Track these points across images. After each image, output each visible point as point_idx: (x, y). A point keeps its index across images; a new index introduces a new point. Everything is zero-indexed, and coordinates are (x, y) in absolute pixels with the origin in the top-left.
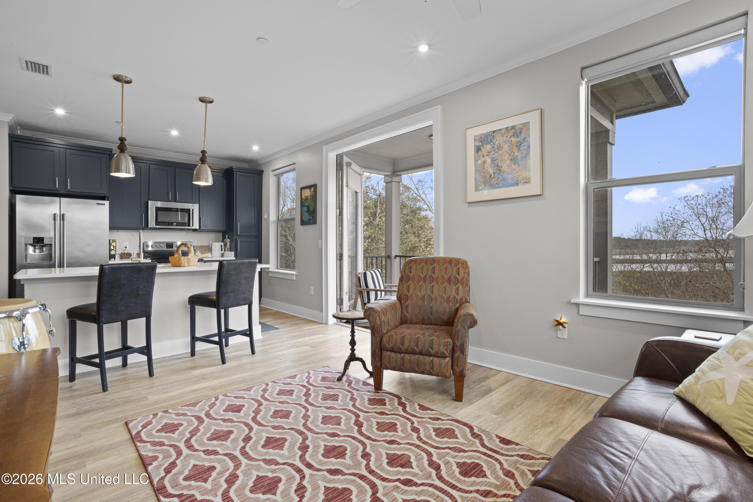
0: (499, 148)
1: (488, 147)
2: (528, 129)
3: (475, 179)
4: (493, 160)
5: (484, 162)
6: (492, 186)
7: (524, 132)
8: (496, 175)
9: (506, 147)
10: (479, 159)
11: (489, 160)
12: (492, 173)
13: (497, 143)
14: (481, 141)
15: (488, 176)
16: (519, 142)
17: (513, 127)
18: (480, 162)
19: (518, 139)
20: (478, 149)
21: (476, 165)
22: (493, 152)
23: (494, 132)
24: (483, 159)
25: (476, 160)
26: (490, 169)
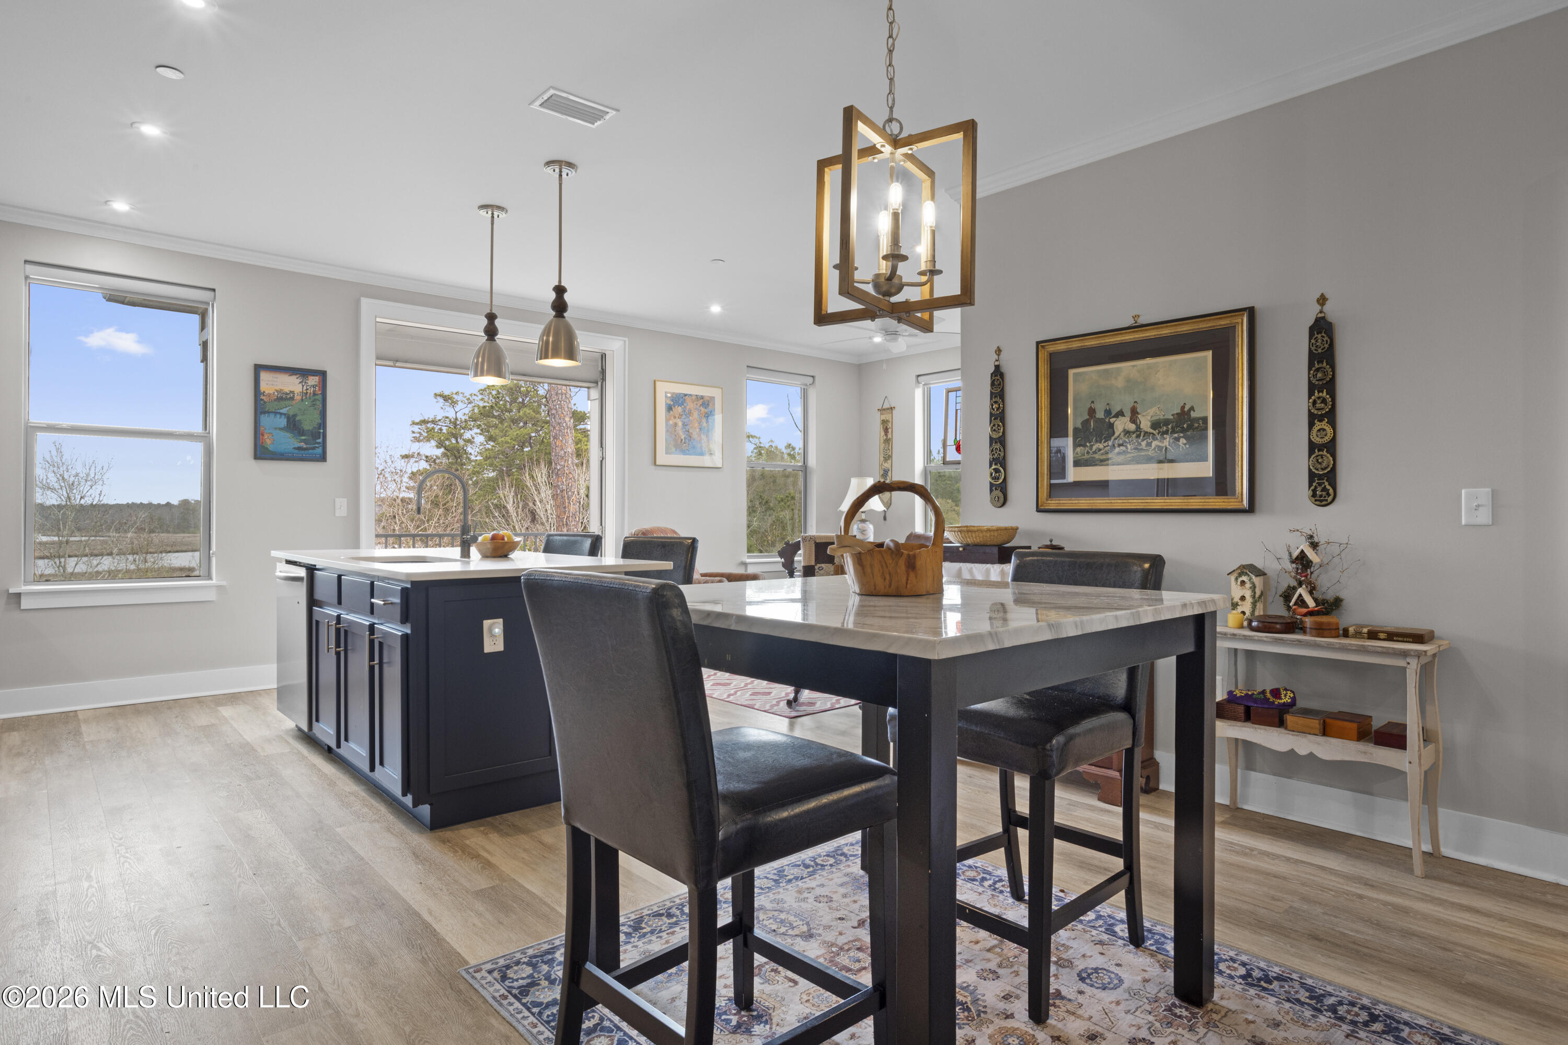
0: (690, 413)
1: (680, 409)
2: (714, 404)
3: (666, 440)
4: (684, 425)
5: (676, 425)
6: (684, 452)
7: (711, 404)
8: (687, 441)
9: (696, 415)
10: (670, 419)
11: (680, 424)
12: (683, 437)
13: (688, 407)
14: (672, 401)
15: (680, 440)
16: (706, 413)
17: (702, 397)
18: (671, 422)
19: (706, 411)
20: (669, 408)
21: (667, 425)
22: (684, 416)
23: (685, 395)
24: (675, 421)
25: (667, 420)
26: (681, 433)
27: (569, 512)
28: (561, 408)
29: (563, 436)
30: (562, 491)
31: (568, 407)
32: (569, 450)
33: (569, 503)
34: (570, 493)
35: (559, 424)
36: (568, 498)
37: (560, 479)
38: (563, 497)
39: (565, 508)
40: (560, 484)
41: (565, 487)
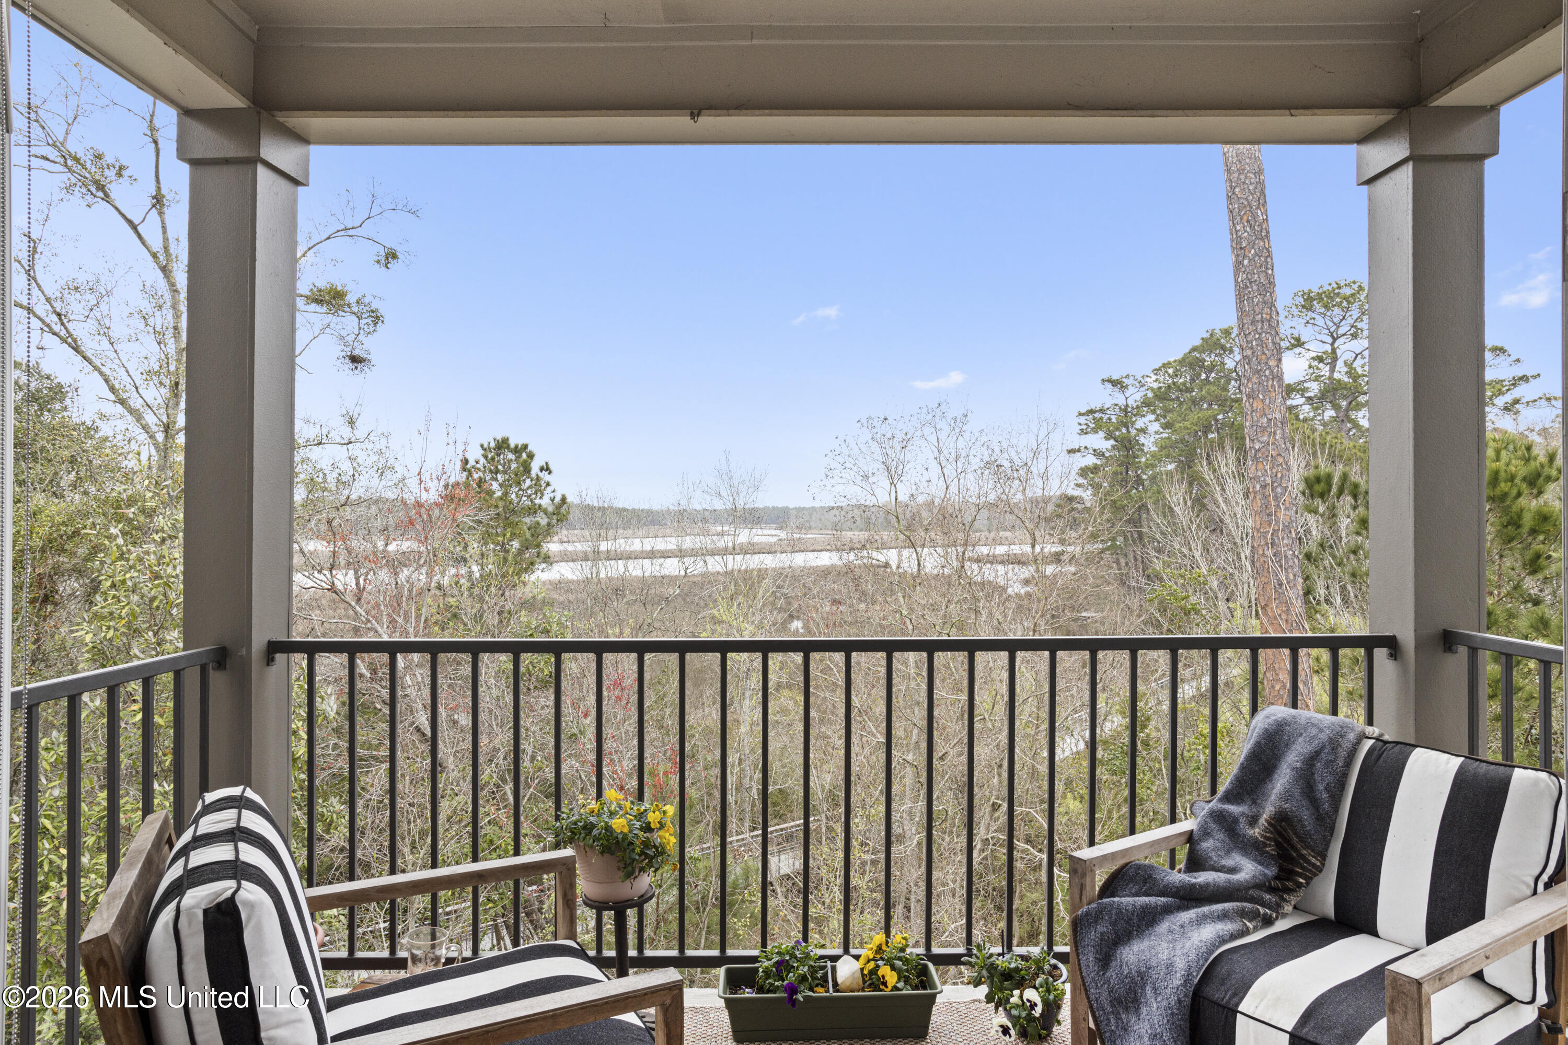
27: (1277, 522)
28: (1262, 344)
29: (1266, 391)
30: (1264, 487)
31: (1274, 343)
32: (1278, 415)
33: (1278, 506)
34: (1279, 490)
35: (1258, 372)
36: (1276, 498)
37: (1260, 466)
38: (1266, 497)
39: (1270, 515)
40: (1260, 474)
41: (1269, 480)
